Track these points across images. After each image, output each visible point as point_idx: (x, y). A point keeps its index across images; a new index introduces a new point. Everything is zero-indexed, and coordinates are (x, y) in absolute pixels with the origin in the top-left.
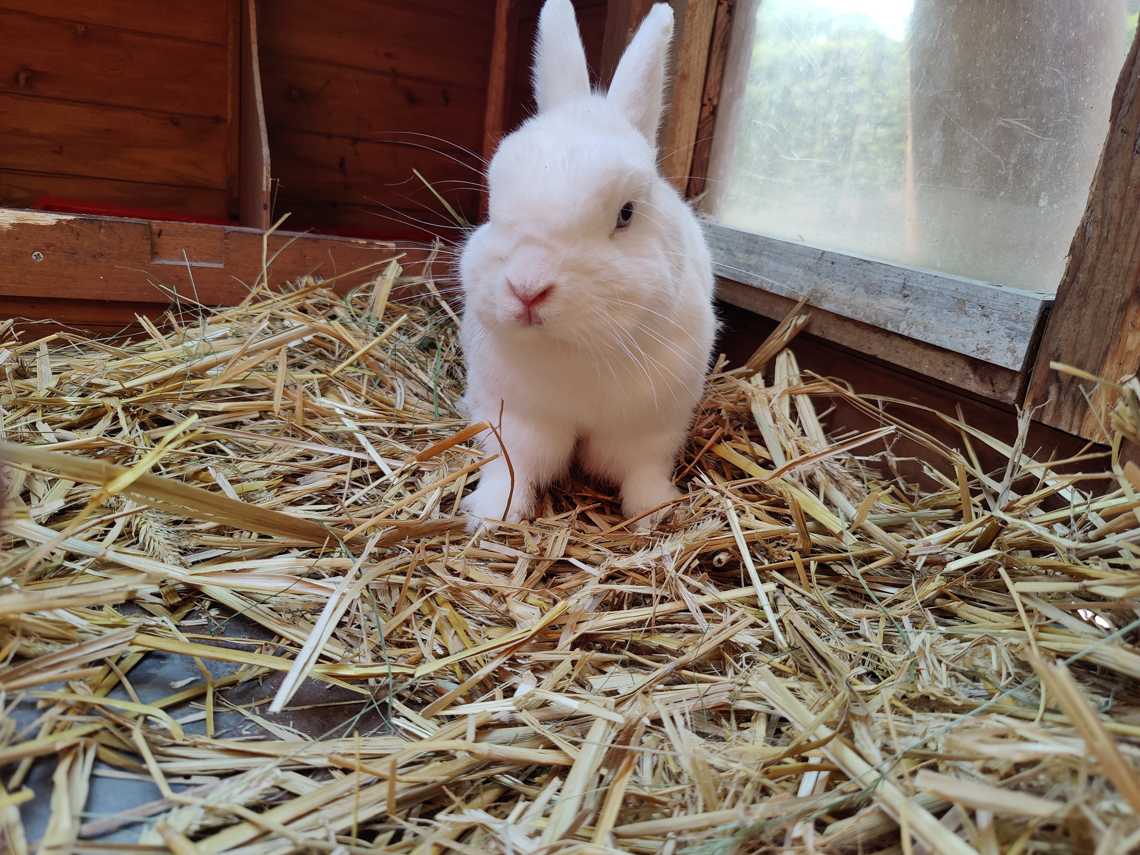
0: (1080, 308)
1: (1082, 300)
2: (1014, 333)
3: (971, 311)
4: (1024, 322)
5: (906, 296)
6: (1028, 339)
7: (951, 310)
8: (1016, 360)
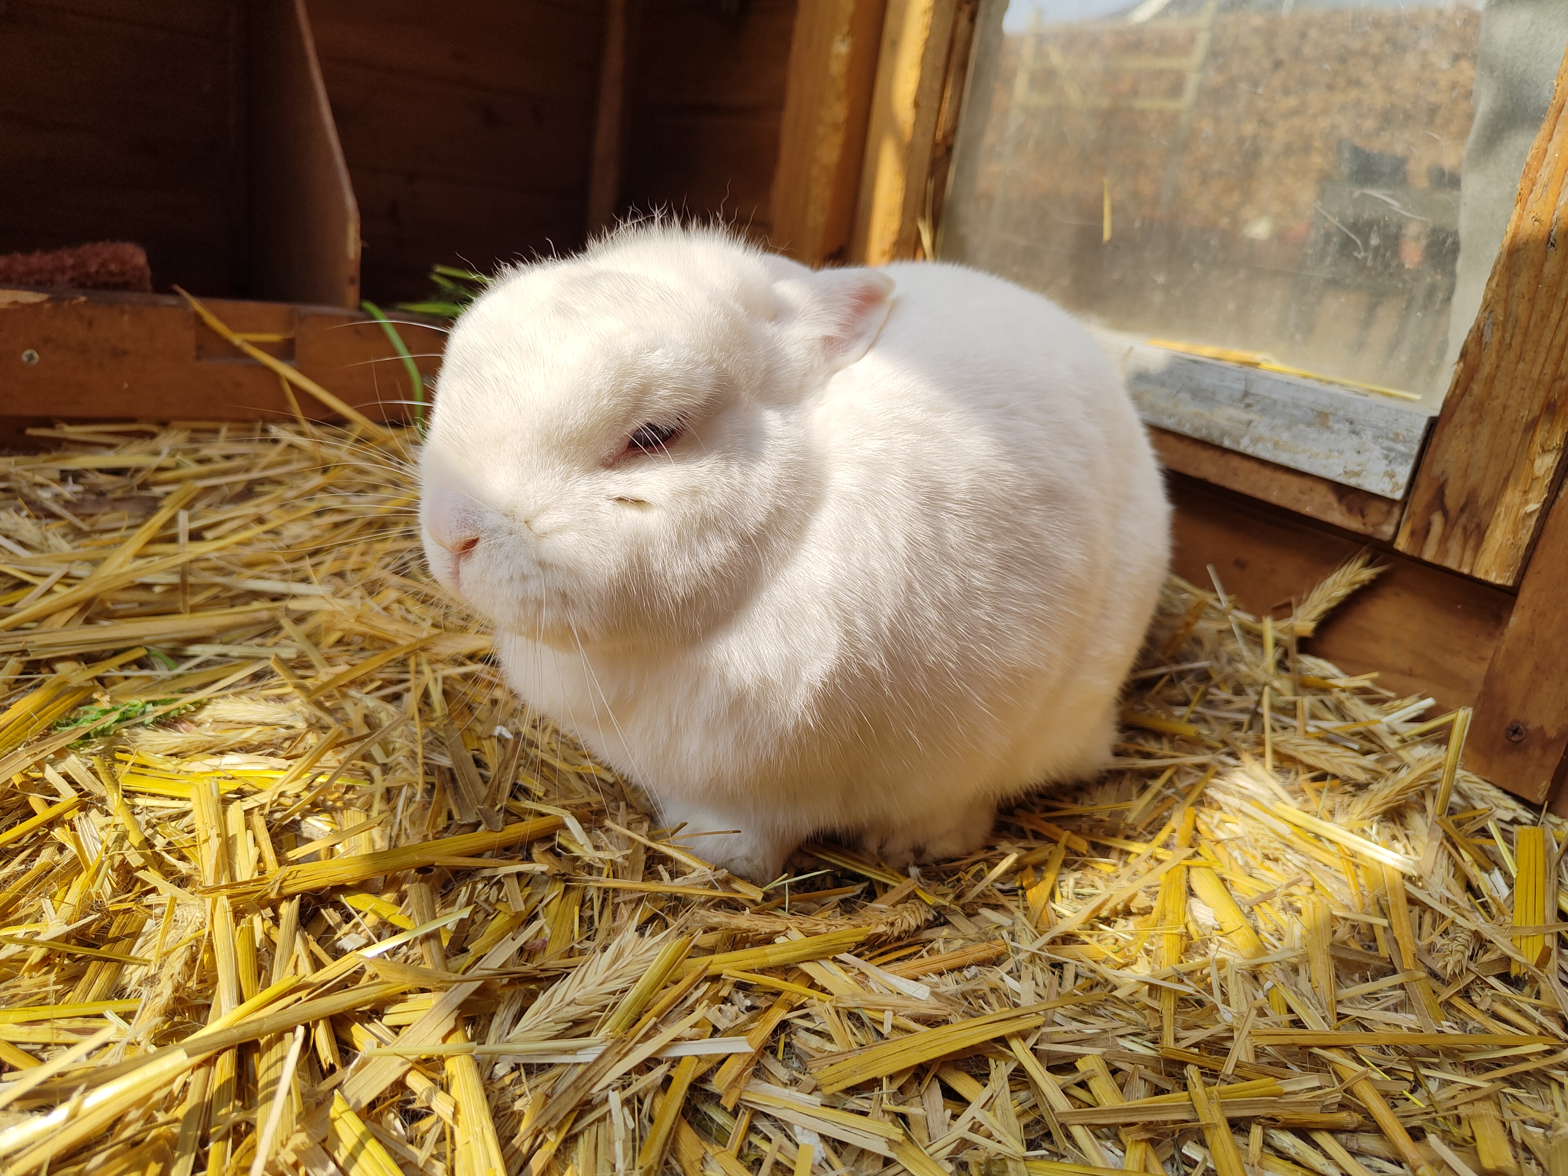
0: (1474, 425)
1: (1476, 415)
2: (1393, 454)
3: (1336, 427)
4: (1405, 442)
5: (1249, 406)
6: (1411, 462)
7: (1309, 424)
8: (1396, 486)
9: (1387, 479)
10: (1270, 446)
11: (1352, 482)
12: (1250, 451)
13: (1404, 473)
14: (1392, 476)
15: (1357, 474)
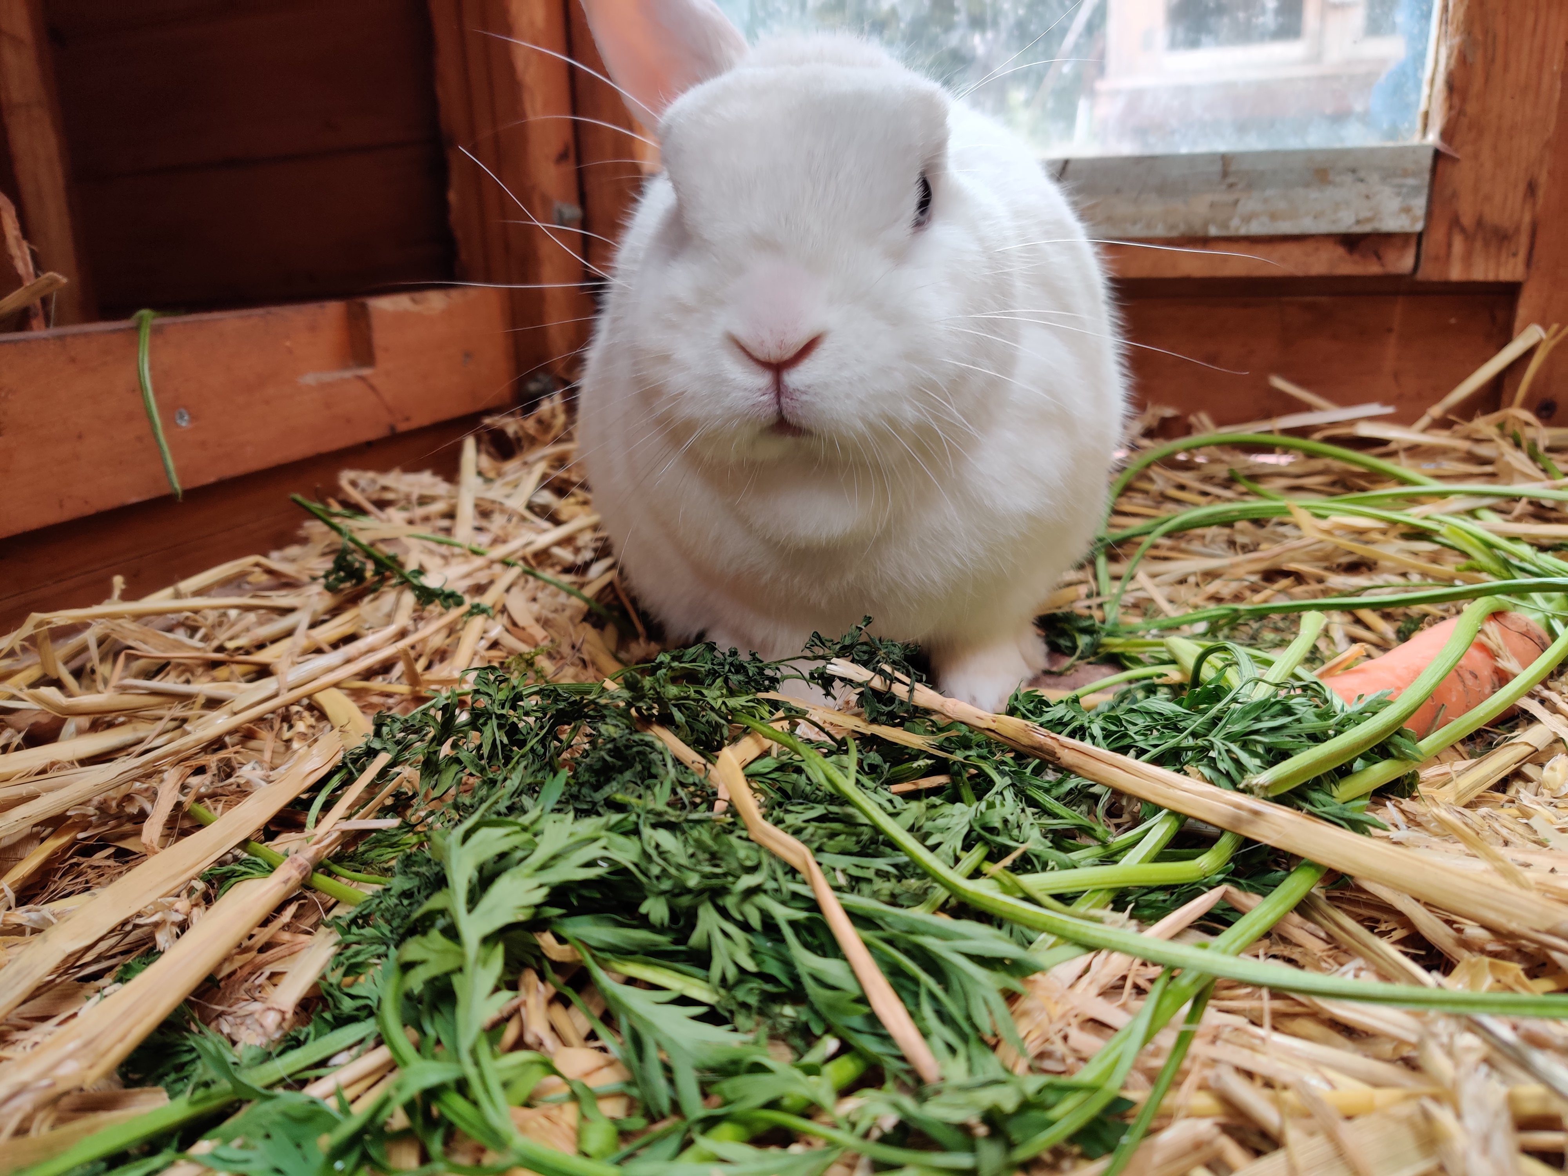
0: (1474, 142)
2: (1404, 190)
3: (1338, 179)
4: (1414, 174)
5: (1231, 186)
6: (1425, 192)
7: (1307, 185)
8: (1414, 220)
9: (1403, 216)
10: (1265, 219)
11: (1367, 228)
12: (1243, 231)
13: (1420, 204)
14: (1407, 210)
15: (1369, 220)
